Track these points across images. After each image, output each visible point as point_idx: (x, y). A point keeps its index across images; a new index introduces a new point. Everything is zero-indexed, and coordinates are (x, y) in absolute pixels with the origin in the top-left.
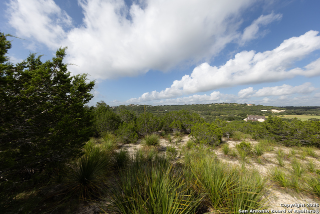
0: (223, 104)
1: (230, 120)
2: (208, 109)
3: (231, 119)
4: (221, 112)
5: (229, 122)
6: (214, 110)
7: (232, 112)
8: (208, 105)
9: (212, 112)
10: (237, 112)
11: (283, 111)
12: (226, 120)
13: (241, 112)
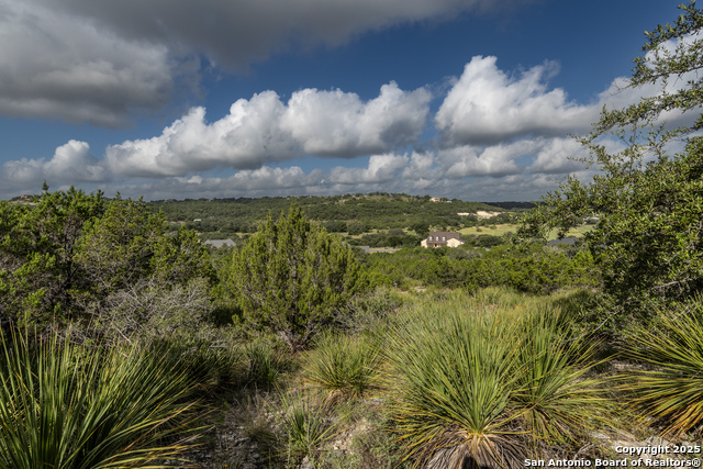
0: (374, 198)
1: (394, 246)
2: (336, 214)
3: (394, 242)
4: (373, 222)
5: (391, 250)
6: (354, 217)
7: (396, 218)
8: (336, 199)
9: (349, 222)
10: (408, 220)
11: (496, 214)
12: (385, 245)
13: (418, 220)
